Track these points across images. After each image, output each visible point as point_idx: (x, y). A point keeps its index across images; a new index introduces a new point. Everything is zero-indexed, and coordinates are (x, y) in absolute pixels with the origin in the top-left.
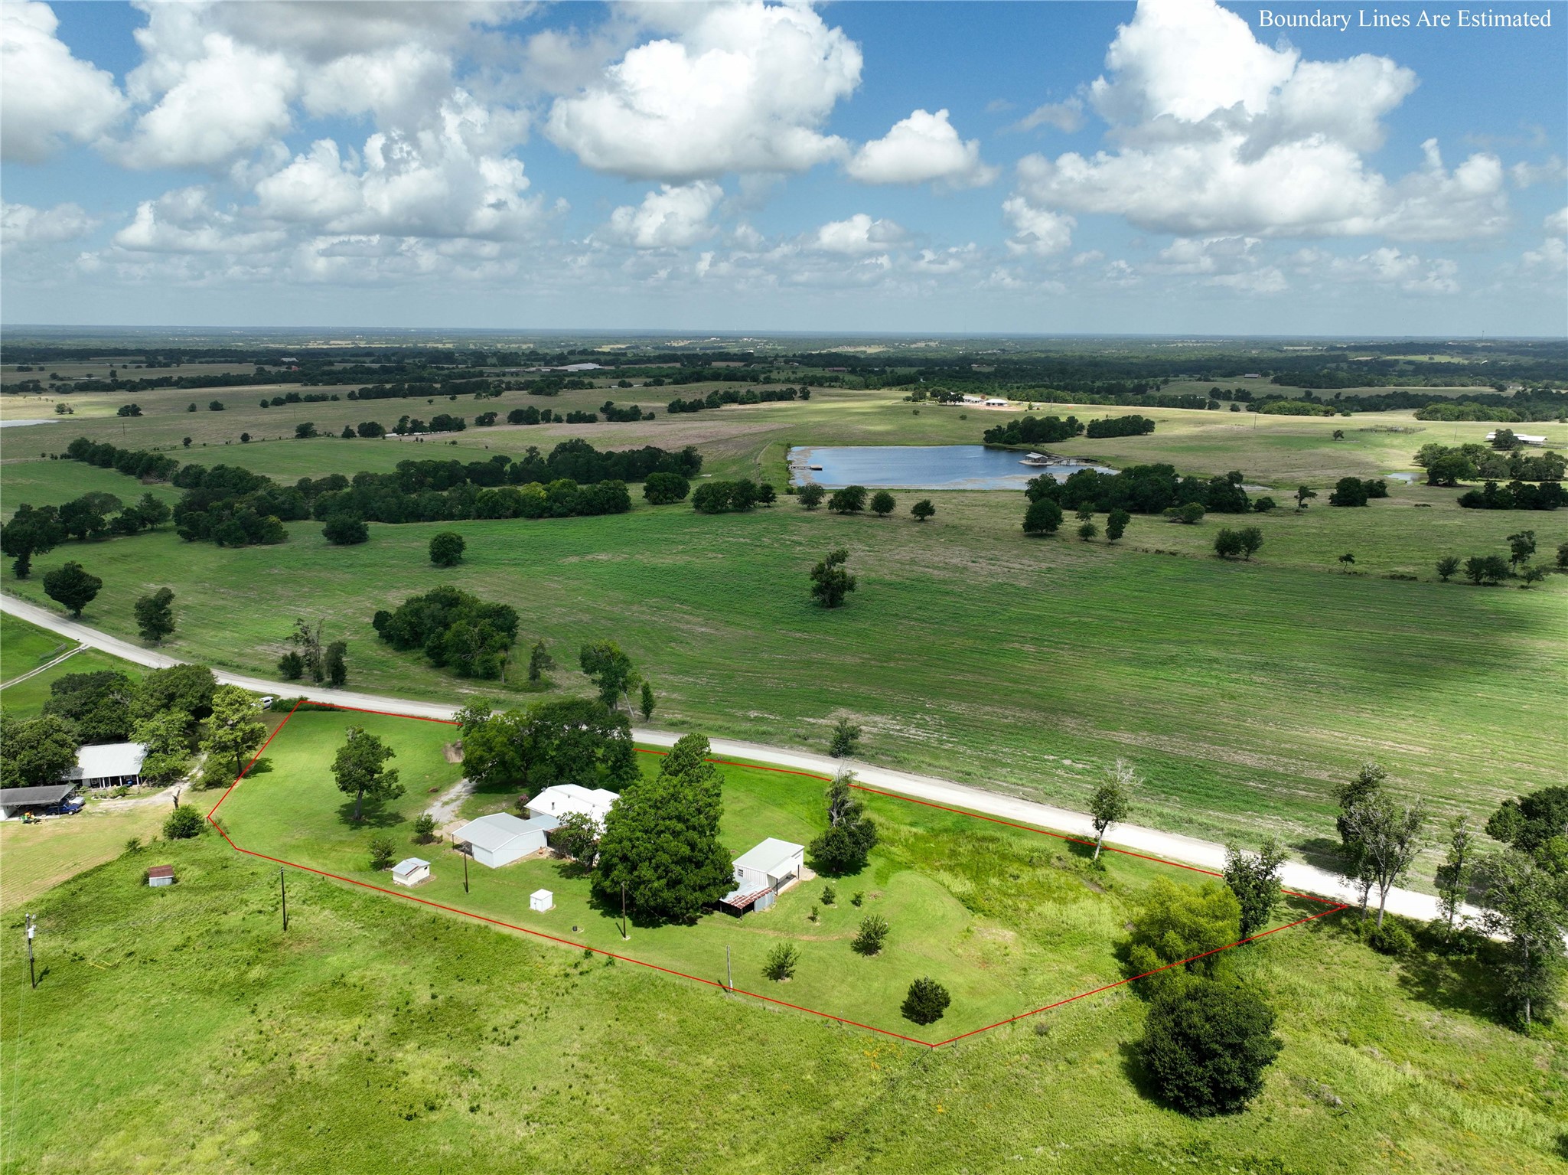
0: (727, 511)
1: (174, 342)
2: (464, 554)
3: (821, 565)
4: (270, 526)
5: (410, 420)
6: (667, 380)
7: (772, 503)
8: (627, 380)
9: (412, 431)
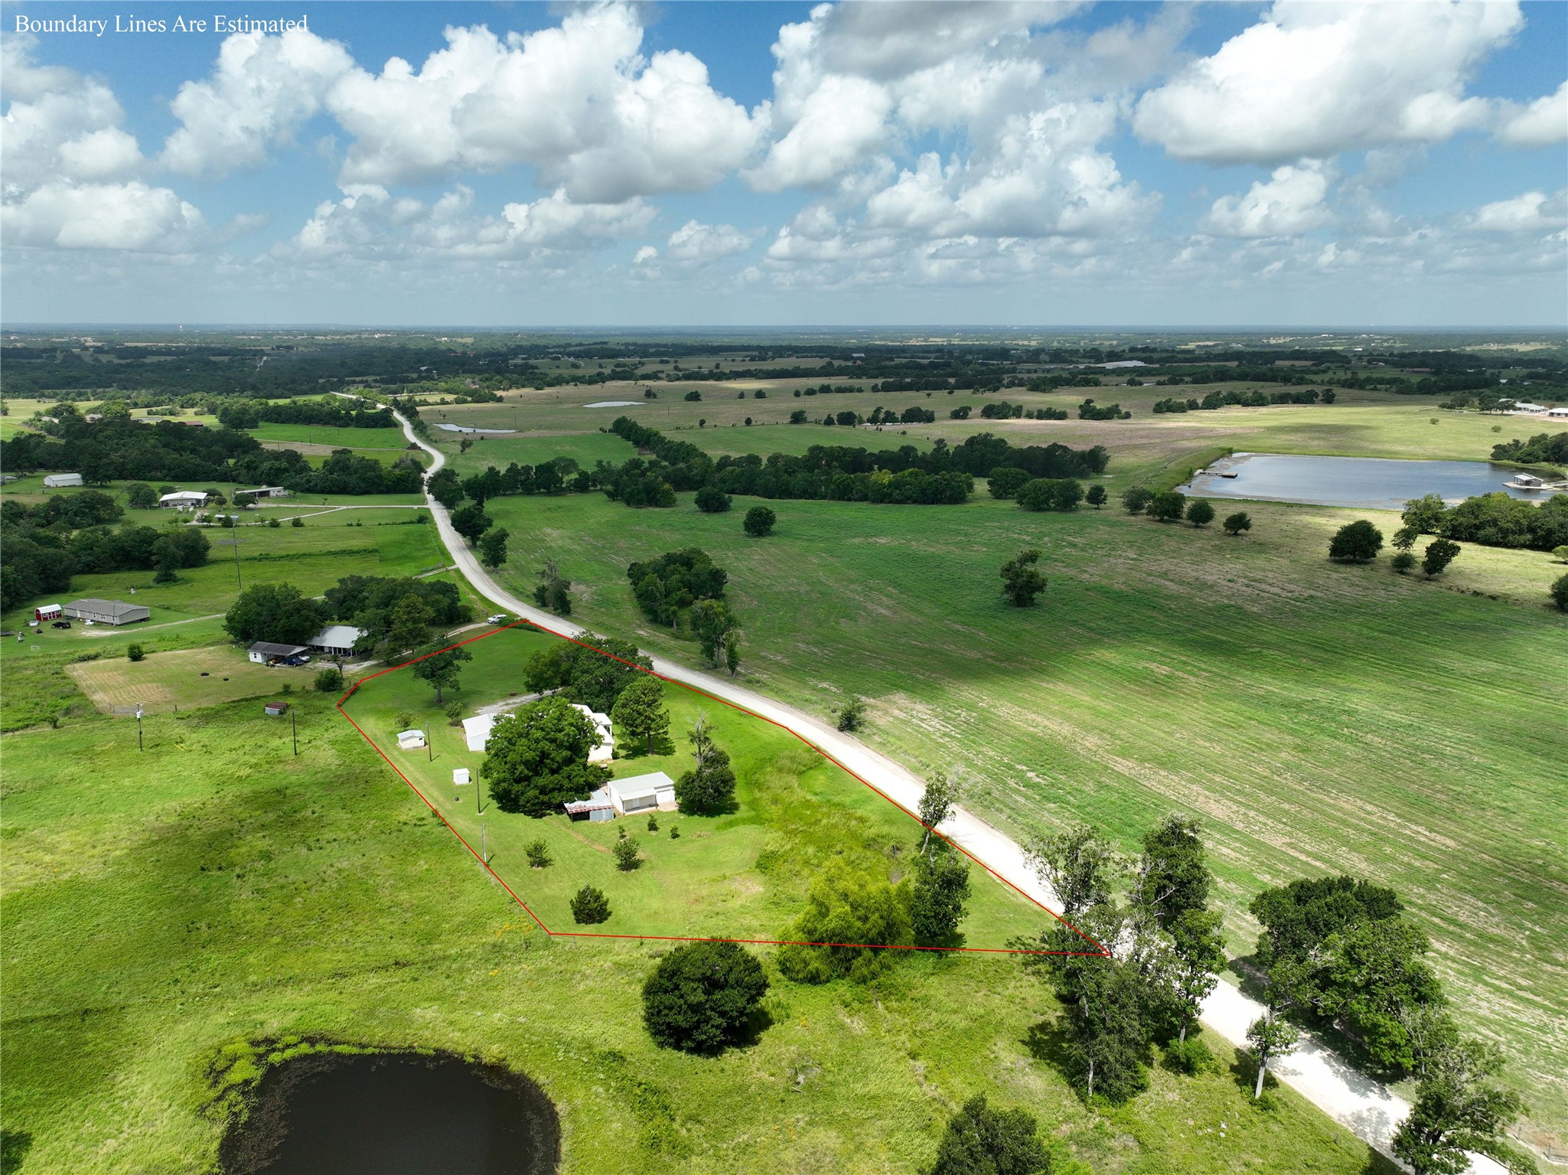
0: (1048, 509)
1: (803, 339)
2: (774, 528)
3: (1012, 564)
4: (663, 492)
5: (883, 411)
6: (1187, 379)
7: (1102, 506)
8: (1137, 379)
9: (885, 421)
